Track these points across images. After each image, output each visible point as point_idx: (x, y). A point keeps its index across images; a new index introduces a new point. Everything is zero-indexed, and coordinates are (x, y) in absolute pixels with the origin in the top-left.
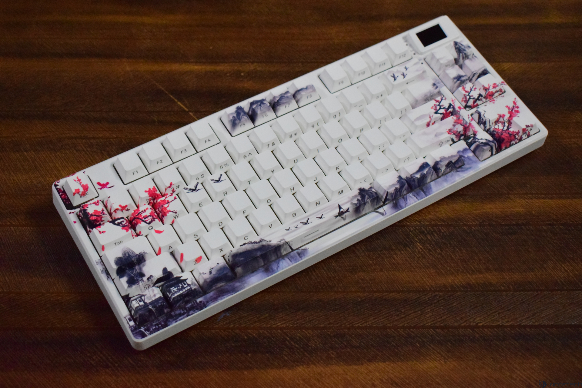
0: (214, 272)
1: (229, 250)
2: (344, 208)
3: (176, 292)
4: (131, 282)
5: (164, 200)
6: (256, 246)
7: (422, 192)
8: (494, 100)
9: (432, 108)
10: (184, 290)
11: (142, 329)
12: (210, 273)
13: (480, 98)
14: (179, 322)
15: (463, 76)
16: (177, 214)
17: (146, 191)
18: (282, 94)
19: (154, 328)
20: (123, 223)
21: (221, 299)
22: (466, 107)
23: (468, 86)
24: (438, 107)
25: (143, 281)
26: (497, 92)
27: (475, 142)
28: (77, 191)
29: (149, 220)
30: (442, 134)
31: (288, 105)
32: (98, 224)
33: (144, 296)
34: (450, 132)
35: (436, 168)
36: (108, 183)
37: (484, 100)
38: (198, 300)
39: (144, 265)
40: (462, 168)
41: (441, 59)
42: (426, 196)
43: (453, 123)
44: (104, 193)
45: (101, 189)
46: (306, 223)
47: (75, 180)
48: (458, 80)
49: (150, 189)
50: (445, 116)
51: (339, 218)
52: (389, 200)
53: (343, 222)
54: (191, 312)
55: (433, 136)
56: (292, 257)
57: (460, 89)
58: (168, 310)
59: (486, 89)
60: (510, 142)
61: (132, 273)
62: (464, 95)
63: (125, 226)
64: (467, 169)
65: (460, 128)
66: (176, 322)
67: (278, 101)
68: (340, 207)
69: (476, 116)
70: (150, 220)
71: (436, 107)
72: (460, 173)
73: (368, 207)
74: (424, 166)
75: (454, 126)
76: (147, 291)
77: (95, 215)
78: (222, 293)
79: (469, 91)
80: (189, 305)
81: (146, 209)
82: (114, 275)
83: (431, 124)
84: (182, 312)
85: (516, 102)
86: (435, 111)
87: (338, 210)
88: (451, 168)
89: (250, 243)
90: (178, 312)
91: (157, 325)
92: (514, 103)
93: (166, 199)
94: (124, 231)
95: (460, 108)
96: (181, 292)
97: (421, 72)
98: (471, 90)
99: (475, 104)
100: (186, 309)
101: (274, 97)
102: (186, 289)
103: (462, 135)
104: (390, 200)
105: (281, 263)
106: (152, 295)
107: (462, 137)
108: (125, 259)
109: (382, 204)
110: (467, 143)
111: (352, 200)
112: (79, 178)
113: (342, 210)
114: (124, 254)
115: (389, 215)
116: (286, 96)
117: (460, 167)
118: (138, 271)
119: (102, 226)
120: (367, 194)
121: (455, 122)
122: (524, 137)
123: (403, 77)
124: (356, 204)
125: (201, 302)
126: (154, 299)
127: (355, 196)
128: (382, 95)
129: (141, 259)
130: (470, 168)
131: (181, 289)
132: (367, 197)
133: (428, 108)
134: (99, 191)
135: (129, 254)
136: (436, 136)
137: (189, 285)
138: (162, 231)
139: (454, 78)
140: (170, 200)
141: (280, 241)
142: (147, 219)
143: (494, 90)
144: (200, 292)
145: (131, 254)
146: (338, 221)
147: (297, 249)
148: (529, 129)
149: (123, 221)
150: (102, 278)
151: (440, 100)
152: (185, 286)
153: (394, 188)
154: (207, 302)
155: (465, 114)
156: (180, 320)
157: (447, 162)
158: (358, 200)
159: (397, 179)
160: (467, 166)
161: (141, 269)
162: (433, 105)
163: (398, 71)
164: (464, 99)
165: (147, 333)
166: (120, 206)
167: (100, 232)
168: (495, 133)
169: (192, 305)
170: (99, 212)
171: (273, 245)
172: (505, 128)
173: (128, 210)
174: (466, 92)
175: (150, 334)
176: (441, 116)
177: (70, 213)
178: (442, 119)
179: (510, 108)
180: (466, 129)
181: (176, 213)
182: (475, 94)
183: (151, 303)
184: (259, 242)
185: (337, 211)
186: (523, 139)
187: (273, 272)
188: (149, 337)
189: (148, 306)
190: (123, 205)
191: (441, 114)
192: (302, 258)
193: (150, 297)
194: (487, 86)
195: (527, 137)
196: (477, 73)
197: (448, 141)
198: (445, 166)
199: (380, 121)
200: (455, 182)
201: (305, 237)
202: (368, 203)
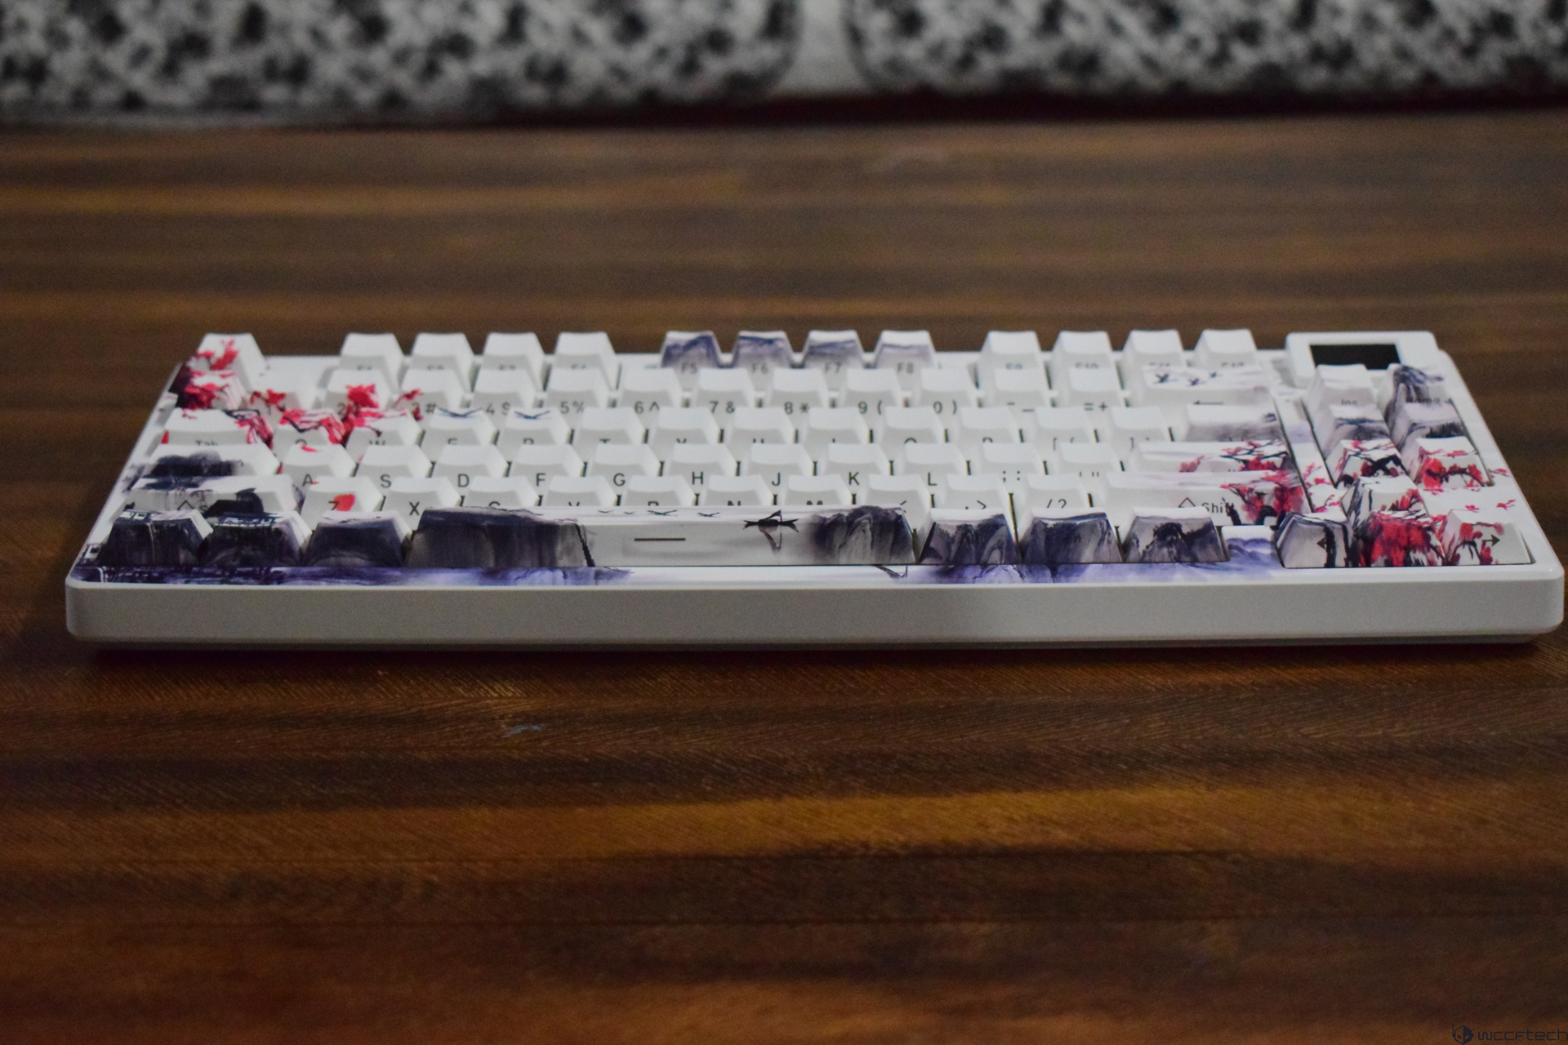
2: (788, 518)
3: (230, 523)
4: (162, 486)
5: (377, 413)
7: (1047, 572)
8: (1441, 492)
9: (1224, 449)
11: (103, 569)
12: (344, 522)
14: (193, 586)
15: (1371, 421)
17: (349, 387)
18: (833, 342)
19: (130, 575)
20: (248, 417)
23: (1375, 442)
24: (1243, 452)
25: (183, 492)
26: (1456, 470)
28: (211, 357)
29: (308, 426)
30: (1200, 484)
31: (833, 367)
34: (1235, 491)
38: (275, 567)
39: (215, 479)
40: (1216, 565)
42: (1054, 582)
43: (1257, 480)
46: (659, 514)
47: (223, 342)
48: (1352, 424)
49: (360, 386)
51: (755, 530)
55: (1172, 483)
56: (576, 574)
57: (1347, 443)
58: (192, 558)
60: (1409, 554)
61: (177, 480)
63: (247, 422)
65: (1266, 487)
66: (187, 582)
71: (1237, 450)
72: (1197, 570)
73: (861, 548)
75: (1254, 482)
77: (203, 391)
78: (343, 574)
79: (1368, 448)
80: (247, 568)
81: (321, 412)
84: (219, 574)
85: (1507, 505)
87: (769, 514)
88: (1174, 550)
90: (208, 571)
91: (141, 574)
94: (237, 427)
95: (1319, 481)
97: (1253, 388)
100: (233, 571)
103: (1270, 512)
104: (941, 558)
105: (537, 572)
108: (187, 462)
109: (913, 560)
111: (823, 512)
112: (236, 340)
113: (776, 518)
114: (195, 456)
115: (911, 583)
116: (841, 346)
117: (1212, 562)
118: (194, 481)
119: (199, 410)
123: (1189, 383)
124: (826, 522)
126: (172, 518)
128: (1103, 407)
129: (223, 470)
132: (867, 515)
133: (1214, 448)
135: (204, 458)
136: (1182, 484)
137: (273, 523)
138: (318, 448)
139: (1346, 419)
140: (388, 416)
141: (561, 519)
145: (209, 459)
146: (755, 539)
147: (604, 566)
148: (1486, 529)
151: (1263, 444)
154: (294, 578)
156: (199, 583)
158: (839, 516)
159: (988, 517)
160: (1231, 564)
161: (202, 479)
162: (1233, 446)
163: (1185, 375)
164: (1342, 461)
165: (105, 577)
167: (185, 415)
168: (1371, 521)
169: (255, 571)
171: (538, 520)
174: (1358, 448)
175: (111, 581)
176: (1238, 465)
178: (1237, 470)
180: (1285, 494)
181: (378, 433)
183: (159, 524)
185: (763, 516)
186: (1461, 562)
187: (503, 581)
188: (104, 585)
189: (147, 522)
191: (1240, 461)
192: (600, 581)
195: (1476, 560)
196: (1424, 427)
197: (1213, 506)
198: (1152, 532)
199: (1055, 439)
200: (1165, 580)
201: (637, 540)
202: (864, 531)
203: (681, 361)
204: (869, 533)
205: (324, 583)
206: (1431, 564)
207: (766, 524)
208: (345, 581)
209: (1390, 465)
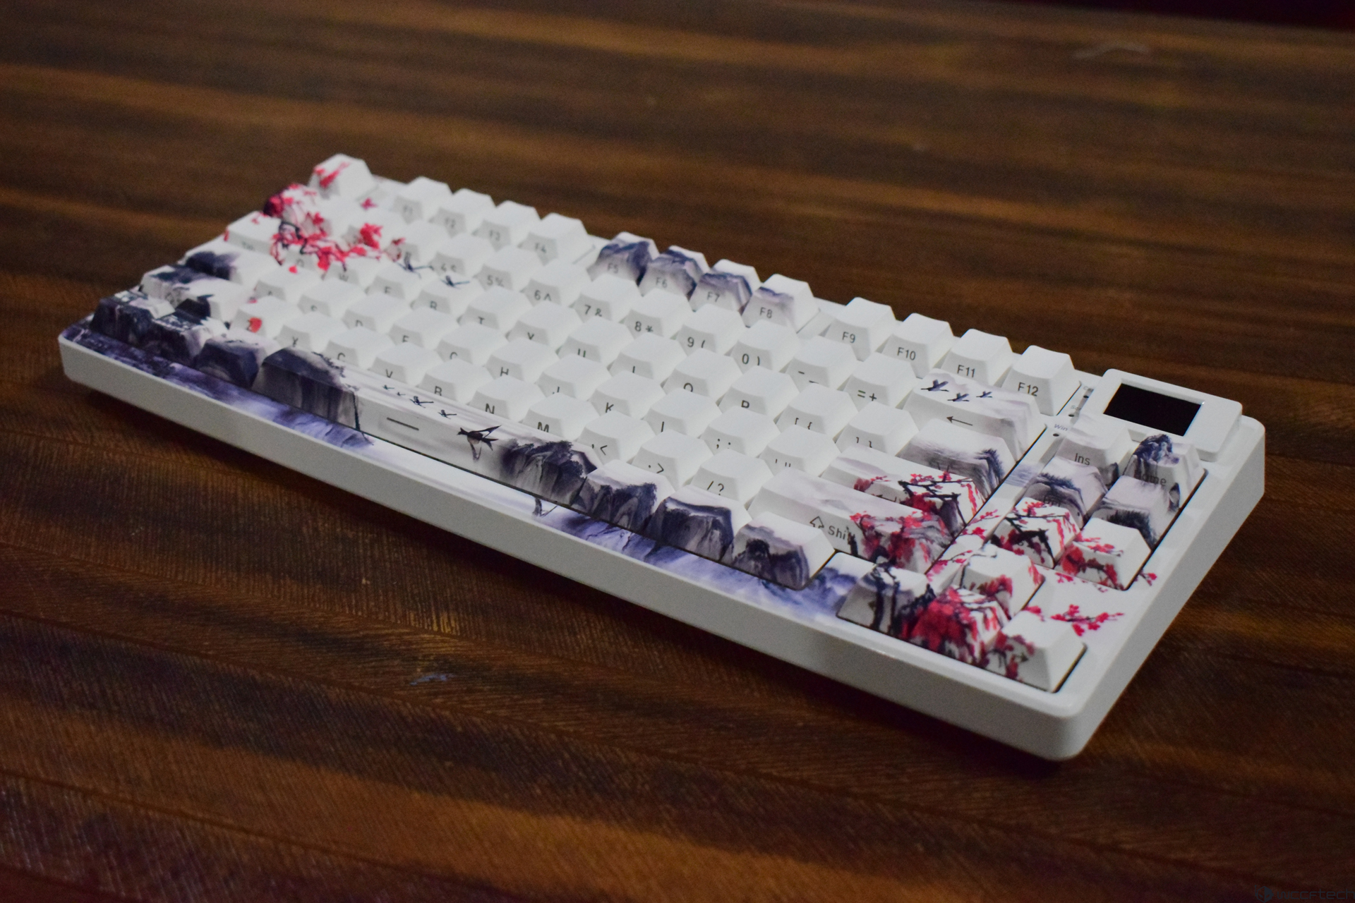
0: (235, 345)
2: (494, 435)
8: (1071, 580)
9: (913, 475)
10: (173, 327)
11: (84, 332)
12: (232, 343)
14: (118, 363)
17: (366, 224)
19: (93, 341)
23: (1052, 509)
24: (926, 483)
25: (175, 286)
28: (321, 172)
34: (862, 517)
38: (174, 364)
39: (209, 279)
40: (784, 591)
42: (645, 560)
43: (896, 517)
46: (418, 402)
50: (913, 501)
51: (464, 438)
52: (583, 504)
54: (145, 366)
55: (820, 496)
61: (187, 273)
63: (282, 235)
64: (787, 599)
65: (889, 529)
66: (116, 359)
67: (706, 275)
68: (490, 430)
70: (310, 252)
71: (922, 480)
72: (762, 591)
73: (532, 477)
74: (720, 513)
75: (889, 520)
79: (1039, 515)
80: (158, 358)
85: (1111, 618)
86: (908, 481)
88: (760, 566)
90: (137, 352)
92: (1104, 618)
94: (270, 237)
95: (979, 531)
96: (169, 325)
97: (1000, 417)
102: (178, 328)
104: (585, 508)
108: (212, 259)
109: (564, 499)
111: (523, 438)
115: (546, 524)
116: (729, 279)
117: (783, 587)
118: (194, 277)
123: (954, 398)
124: (518, 447)
125: (173, 368)
128: (873, 397)
130: (796, 603)
131: (175, 325)
136: (828, 502)
137: (189, 329)
138: (297, 271)
139: (1047, 476)
140: (368, 255)
141: (349, 386)
142: (310, 248)
143: (1089, 555)
147: (363, 433)
151: (954, 480)
152: (185, 327)
153: (604, 484)
156: (123, 362)
157: (758, 538)
158: (531, 446)
159: (641, 484)
161: (200, 277)
162: (924, 474)
163: (960, 386)
165: (79, 338)
167: (255, 219)
169: (160, 362)
174: (1030, 511)
176: (903, 495)
179: (1076, 615)
181: (345, 270)
186: (990, 668)
188: (72, 344)
191: (910, 492)
192: (346, 447)
195: (1003, 671)
196: (1111, 508)
197: (838, 531)
198: (745, 544)
199: (797, 419)
200: (727, 590)
201: (389, 419)
202: (537, 466)
203: (608, 261)
204: (540, 469)
205: (187, 386)
206: (962, 659)
207: (475, 436)
208: (201, 389)
209: (1036, 540)
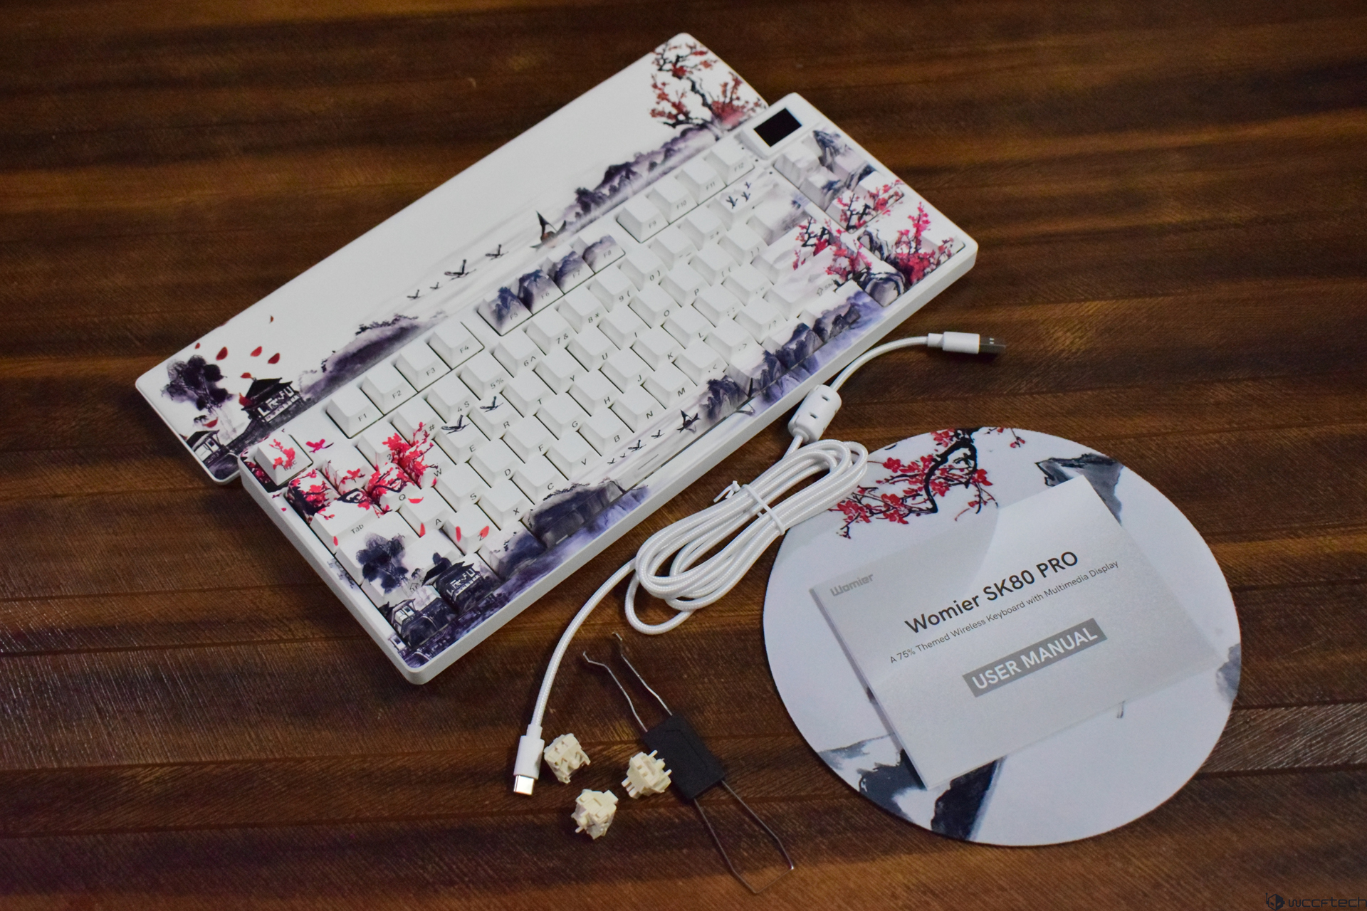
0: (511, 547)
1: (528, 509)
2: (691, 415)
3: (459, 587)
4: (389, 584)
5: (416, 451)
6: (567, 496)
7: (804, 370)
8: (888, 211)
9: (797, 239)
10: (471, 582)
11: (419, 652)
12: (506, 548)
13: (867, 211)
14: (472, 631)
15: (836, 182)
16: (438, 469)
17: (384, 443)
18: (565, 257)
19: (436, 647)
20: (359, 498)
21: (530, 585)
22: (848, 228)
23: (846, 195)
24: (806, 237)
25: (407, 579)
26: (891, 197)
27: (871, 279)
28: (279, 461)
29: (397, 485)
30: (818, 276)
31: (577, 273)
32: (320, 505)
33: (412, 601)
34: (830, 270)
35: (818, 329)
36: (323, 441)
37: (874, 213)
38: (496, 593)
39: (403, 556)
40: (858, 322)
41: (799, 161)
42: (811, 374)
43: (833, 257)
44: (321, 457)
45: (314, 451)
46: (636, 448)
47: (272, 446)
48: (829, 190)
49: (389, 438)
50: (818, 249)
51: (685, 431)
52: (756, 390)
53: (694, 437)
54: (488, 613)
55: (805, 282)
56: (625, 503)
57: (835, 202)
58: (454, 616)
59: (873, 196)
60: (923, 270)
61: (387, 570)
62: (843, 210)
63: (363, 501)
64: (866, 323)
65: (844, 263)
66: (468, 632)
67: (561, 269)
68: (684, 415)
69: (866, 240)
70: (399, 486)
71: (803, 237)
72: (857, 331)
73: (726, 407)
74: (800, 329)
75: (835, 260)
76: (415, 593)
77: (313, 493)
78: (529, 576)
79: (849, 203)
80: (483, 603)
81: (390, 470)
82: (360, 578)
83: (799, 263)
84: (475, 615)
85: (922, 207)
86: (802, 243)
87: (682, 419)
88: (841, 326)
89: (558, 492)
90: (468, 617)
91: (440, 641)
92: (920, 210)
93: (418, 450)
94: (363, 509)
95: (839, 231)
96: (468, 585)
97: (771, 186)
98: (852, 201)
99: (862, 222)
100: (479, 609)
101: (555, 265)
102: (474, 579)
103: (849, 273)
104: (758, 390)
105: (610, 515)
106: (424, 598)
107: (850, 276)
108: (372, 551)
109: (746, 398)
110: (859, 284)
111: (700, 400)
112: (278, 441)
113: (687, 418)
114: (370, 544)
115: (761, 413)
116: (571, 259)
117: (855, 321)
118: (396, 566)
119: (327, 508)
120: (722, 387)
121: (835, 255)
122: (943, 258)
123: (744, 198)
124: (708, 406)
125: (500, 595)
126: (427, 603)
127: (705, 394)
128: (717, 233)
129: (396, 547)
130: (870, 320)
131: (467, 581)
132: (721, 391)
133: (791, 240)
134: (311, 455)
135: (376, 543)
136: (810, 280)
137: (477, 573)
138: (420, 498)
139: (823, 188)
140: (424, 450)
141: (602, 482)
142: (394, 485)
143: (886, 196)
144: (495, 581)
145: (379, 542)
146: (686, 435)
147: (631, 489)
148: (948, 245)
149: (358, 495)
150: (343, 587)
151: (807, 225)
152: (472, 576)
153: (760, 372)
154: (510, 593)
155: (849, 240)
156: (473, 628)
157: (833, 318)
158: (710, 398)
159: (763, 357)
160: (865, 318)
161: (399, 562)
162: (798, 235)
163: (736, 192)
164: (844, 217)
165: (427, 656)
166: (349, 472)
167: (325, 517)
168: (899, 261)
169: (488, 602)
170: (319, 487)
171: (592, 490)
172: (913, 251)
173: (362, 476)
174: (845, 205)
175: (433, 656)
176: (813, 249)
177: (274, 496)
178: (815, 253)
179: (915, 218)
180: (853, 261)
181: (436, 467)
182: (858, 206)
183: (425, 610)
184: (571, 489)
185: (681, 421)
186: (942, 262)
187: (601, 529)
188: (432, 661)
189: (422, 615)
190: (354, 469)
191: (812, 246)
192: (642, 501)
193: (422, 601)
194: (874, 191)
196: (857, 174)
198: (831, 324)
200: (850, 345)
202: (721, 394)
203: (509, 315)
204: (728, 400)
206: (933, 270)
207: (687, 424)
208: (535, 579)
